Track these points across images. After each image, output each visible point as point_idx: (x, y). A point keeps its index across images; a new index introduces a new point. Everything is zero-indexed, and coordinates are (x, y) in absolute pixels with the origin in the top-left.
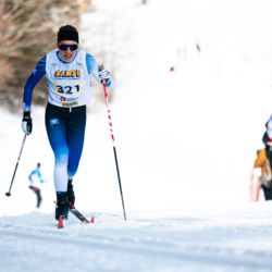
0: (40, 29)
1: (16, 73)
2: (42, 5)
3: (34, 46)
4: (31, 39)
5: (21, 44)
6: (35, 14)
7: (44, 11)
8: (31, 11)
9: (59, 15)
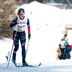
0: (7, 20)
1: (1, 30)
2: (7, 14)
3: (5, 24)
4: (5, 22)
5: (2, 23)
6: (6, 16)
7: (8, 16)
8: (5, 16)
9: (11, 16)
